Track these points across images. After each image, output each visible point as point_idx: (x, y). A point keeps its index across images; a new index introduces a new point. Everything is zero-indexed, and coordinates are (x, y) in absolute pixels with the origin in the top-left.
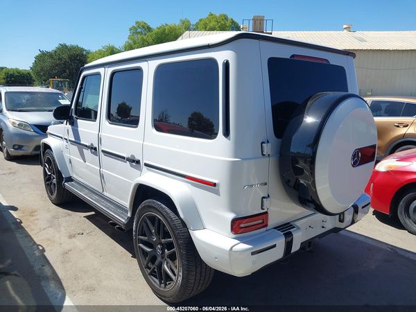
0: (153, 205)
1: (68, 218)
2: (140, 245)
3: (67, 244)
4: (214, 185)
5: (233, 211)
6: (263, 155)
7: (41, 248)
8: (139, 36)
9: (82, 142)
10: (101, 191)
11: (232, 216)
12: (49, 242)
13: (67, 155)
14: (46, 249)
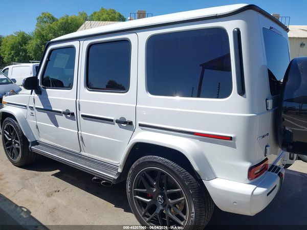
0: (155, 160)
1: (36, 178)
2: (137, 197)
3: (49, 203)
4: (231, 138)
5: (248, 160)
6: (267, 110)
7: (25, 210)
8: (47, 25)
9: (53, 109)
10: (78, 151)
11: (248, 165)
12: (30, 203)
13: (32, 122)
14: (31, 210)
